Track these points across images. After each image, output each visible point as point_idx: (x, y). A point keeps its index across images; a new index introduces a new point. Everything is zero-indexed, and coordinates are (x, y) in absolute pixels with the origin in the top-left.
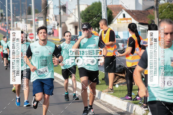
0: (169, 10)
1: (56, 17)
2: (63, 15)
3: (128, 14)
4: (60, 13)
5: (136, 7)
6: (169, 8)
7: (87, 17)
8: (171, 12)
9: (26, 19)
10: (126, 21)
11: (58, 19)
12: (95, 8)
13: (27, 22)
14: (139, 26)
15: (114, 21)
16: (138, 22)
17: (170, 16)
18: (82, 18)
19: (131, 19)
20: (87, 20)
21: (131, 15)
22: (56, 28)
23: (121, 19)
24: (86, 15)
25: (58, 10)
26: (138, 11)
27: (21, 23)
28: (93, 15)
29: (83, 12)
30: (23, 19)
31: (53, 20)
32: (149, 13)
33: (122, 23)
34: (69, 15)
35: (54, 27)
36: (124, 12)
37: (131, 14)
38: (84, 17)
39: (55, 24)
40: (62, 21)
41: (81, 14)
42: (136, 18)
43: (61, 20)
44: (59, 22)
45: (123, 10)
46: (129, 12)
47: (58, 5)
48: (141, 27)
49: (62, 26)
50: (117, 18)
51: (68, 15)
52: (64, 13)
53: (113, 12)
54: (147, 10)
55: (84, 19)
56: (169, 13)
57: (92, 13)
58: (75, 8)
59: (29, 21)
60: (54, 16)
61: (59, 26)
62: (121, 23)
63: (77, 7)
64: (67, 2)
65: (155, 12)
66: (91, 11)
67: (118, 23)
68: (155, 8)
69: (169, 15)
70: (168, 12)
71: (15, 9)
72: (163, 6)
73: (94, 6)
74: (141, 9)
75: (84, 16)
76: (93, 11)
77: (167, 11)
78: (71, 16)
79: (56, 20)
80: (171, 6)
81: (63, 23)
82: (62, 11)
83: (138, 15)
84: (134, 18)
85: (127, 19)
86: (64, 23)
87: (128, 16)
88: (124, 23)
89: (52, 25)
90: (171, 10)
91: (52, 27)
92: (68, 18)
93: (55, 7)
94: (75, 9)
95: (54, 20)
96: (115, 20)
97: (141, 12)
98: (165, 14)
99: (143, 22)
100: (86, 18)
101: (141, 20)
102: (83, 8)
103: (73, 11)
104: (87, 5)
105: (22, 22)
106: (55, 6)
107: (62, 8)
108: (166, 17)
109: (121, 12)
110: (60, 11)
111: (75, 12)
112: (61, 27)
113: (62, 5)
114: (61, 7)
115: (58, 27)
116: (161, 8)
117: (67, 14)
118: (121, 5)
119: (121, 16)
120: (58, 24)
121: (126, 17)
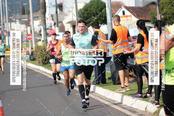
1: (52, 16)
2: (60, 14)
3: (127, 11)
4: (57, 12)
5: (136, 4)
7: (86, 15)
9: (20, 19)
10: (125, 18)
11: (55, 18)
12: (93, 6)
13: (22, 23)
16: (138, 19)
17: (172, 12)
18: (80, 17)
19: (130, 16)
20: (85, 18)
21: (131, 12)
22: (53, 28)
23: (121, 17)
24: (84, 14)
25: (54, 9)
26: (139, 7)
28: (91, 13)
29: (80, 10)
30: (17, 19)
32: (150, 9)
33: (122, 20)
34: (67, 14)
35: (51, 26)
36: (124, 9)
38: (82, 16)
39: (52, 24)
40: (59, 20)
41: (79, 13)
42: (137, 16)
43: (57, 20)
44: (56, 22)
45: (122, 7)
46: (128, 8)
47: (54, 3)
49: (59, 25)
51: (65, 14)
52: (61, 12)
54: (147, 6)
55: (83, 17)
57: (91, 11)
58: (72, 6)
59: (23, 21)
60: (50, 15)
61: (56, 25)
63: (74, 5)
65: (158, 8)
66: (89, 9)
68: (157, 4)
69: (171, 10)
70: (170, 8)
72: (164, 1)
73: (92, 3)
74: (141, 5)
75: (82, 14)
76: (91, 9)
78: (68, 15)
79: (53, 20)
81: (60, 22)
82: (58, 10)
83: (138, 11)
84: (134, 15)
85: (127, 16)
86: (61, 22)
87: (127, 13)
88: (124, 20)
89: (49, 25)
92: (65, 17)
93: (51, 6)
95: (50, 20)
97: (141, 8)
100: (84, 16)
101: (142, 17)
102: (81, 6)
104: (85, 2)
105: (17, 22)
106: (51, 4)
107: (58, 7)
108: (168, 13)
109: (120, 9)
110: (56, 10)
111: (72, 10)
112: (58, 26)
113: (58, 2)
114: (58, 5)
115: (55, 27)
116: (162, 3)
117: (63, 13)
118: (120, 2)
119: (121, 14)
120: (55, 24)
121: (126, 14)
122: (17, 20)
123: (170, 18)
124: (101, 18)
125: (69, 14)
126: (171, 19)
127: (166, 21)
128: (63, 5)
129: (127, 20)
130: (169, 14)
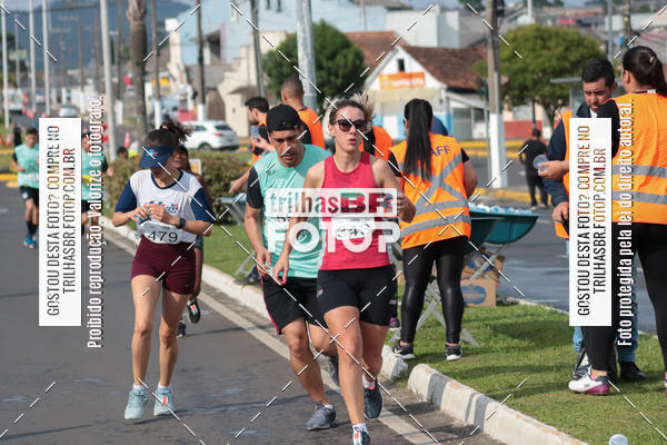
0: (538, 47)
1: (188, 70)
2: (213, 63)
3: (413, 60)
4: (201, 59)
5: (439, 38)
6: (539, 42)
8: (545, 52)
10: (406, 82)
11: (196, 76)
14: (448, 99)
15: (371, 83)
16: (445, 86)
17: (542, 67)
18: (270, 75)
19: (421, 75)
21: (425, 64)
22: (190, 105)
23: (392, 77)
25: (194, 51)
26: (446, 50)
27: (83, 90)
29: (271, 54)
30: (90, 77)
31: (178, 82)
33: (396, 88)
34: (231, 65)
35: (184, 102)
36: (402, 54)
37: (424, 60)
38: (274, 72)
39: (186, 94)
40: (208, 84)
41: (264, 63)
42: (440, 74)
43: (203, 82)
44: (199, 89)
45: (397, 47)
46: (415, 52)
47: (194, 34)
48: (455, 100)
49: (207, 99)
50: (378, 74)
51: (226, 65)
52: (215, 58)
53: (367, 53)
54: (473, 46)
56: (539, 56)
58: (246, 43)
60: (182, 68)
61: (197, 98)
62: (390, 86)
63: (251, 39)
64: (223, 25)
65: (490, 53)
67: (382, 87)
68: (489, 40)
69: (539, 61)
70: (537, 53)
71: (63, 48)
72: (520, 33)
74: (454, 43)
75: (275, 67)
77: (534, 50)
78: (234, 67)
79: (190, 81)
80: (545, 35)
81: (209, 89)
82: (207, 53)
83: (445, 62)
84: (433, 73)
85: (411, 76)
86: (215, 89)
87: (413, 66)
88: (402, 87)
89: (178, 98)
90: (545, 47)
91: (177, 104)
92: (227, 74)
93: (187, 41)
94: (247, 47)
95: (182, 82)
96: (375, 77)
97: (453, 53)
98: (528, 61)
99: (459, 83)
101: (455, 78)
103: (243, 52)
104: (285, 32)
105: (86, 88)
106: (187, 35)
107: (207, 44)
108: (531, 68)
109: (390, 54)
110: (201, 51)
111: (248, 54)
112: (204, 102)
113: (208, 30)
114: (205, 38)
115: (195, 104)
117: (223, 62)
118: (391, 33)
119: (392, 67)
120: (195, 95)
121: (408, 69)
122: (90, 81)
123: (536, 83)
124: (332, 78)
125: (239, 65)
126: (539, 86)
127: (525, 93)
128: (222, 39)
129: (412, 86)
130: (533, 72)
